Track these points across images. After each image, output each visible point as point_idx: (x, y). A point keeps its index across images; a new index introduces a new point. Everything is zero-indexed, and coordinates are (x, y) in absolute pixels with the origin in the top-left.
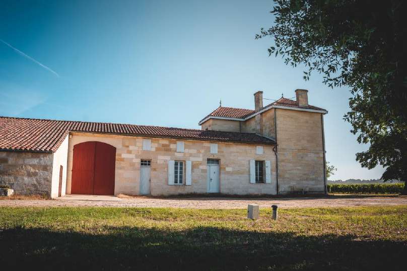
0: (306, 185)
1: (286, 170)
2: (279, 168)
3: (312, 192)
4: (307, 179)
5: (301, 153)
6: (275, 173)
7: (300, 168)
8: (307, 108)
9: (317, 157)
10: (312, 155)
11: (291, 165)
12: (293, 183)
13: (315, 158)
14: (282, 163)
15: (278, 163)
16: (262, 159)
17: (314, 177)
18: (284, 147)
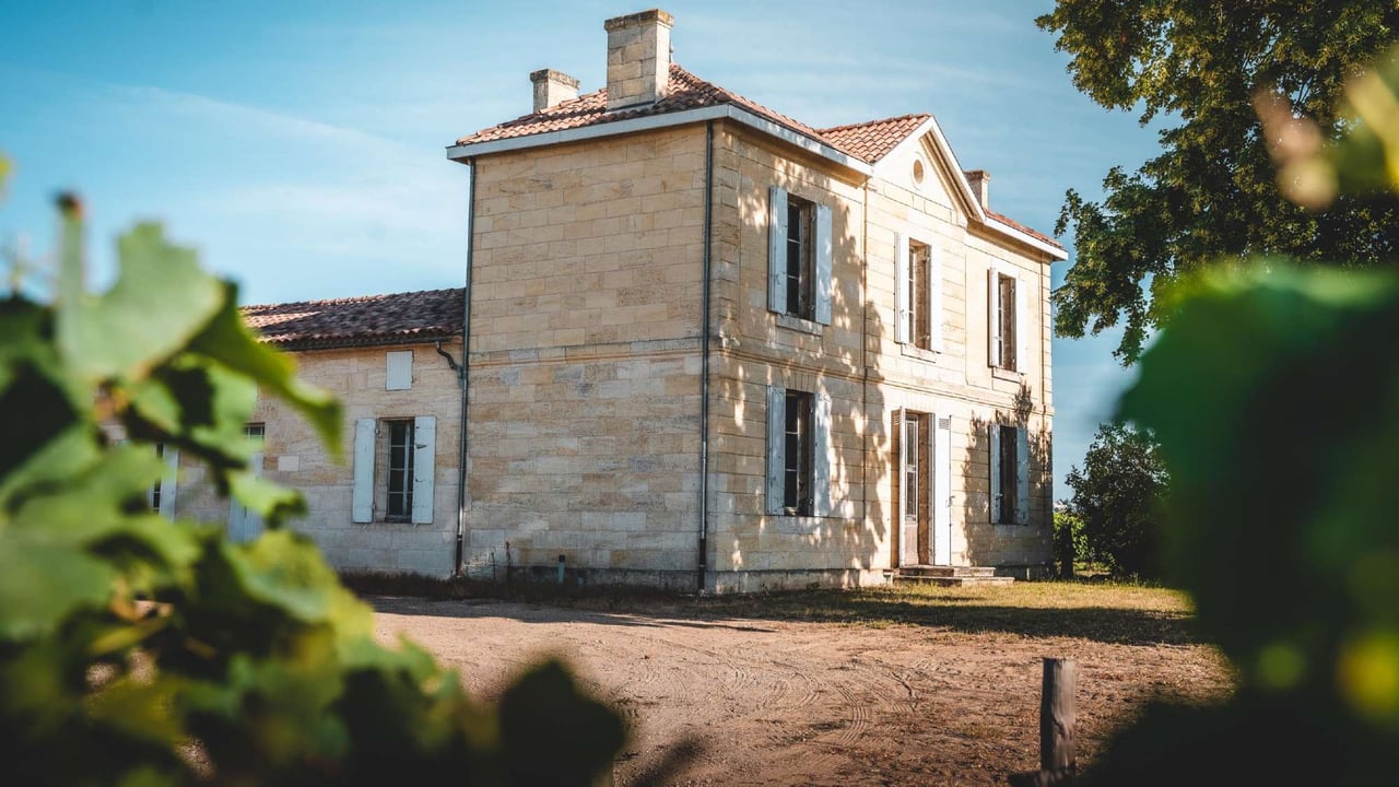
0: (598, 536)
1: (504, 461)
2: (474, 449)
3: (625, 572)
4: (604, 503)
5: (581, 366)
6: (452, 475)
7: (572, 444)
8: (643, 114)
9: (670, 379)
10: (643, 368)
11: (529, 430)
12: (533, 526)
13: (659, 387)
14: (491, 426)
15: (471, 426)
16: (401, 412)
17: (643, 487)
18: (500, 343)
